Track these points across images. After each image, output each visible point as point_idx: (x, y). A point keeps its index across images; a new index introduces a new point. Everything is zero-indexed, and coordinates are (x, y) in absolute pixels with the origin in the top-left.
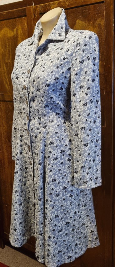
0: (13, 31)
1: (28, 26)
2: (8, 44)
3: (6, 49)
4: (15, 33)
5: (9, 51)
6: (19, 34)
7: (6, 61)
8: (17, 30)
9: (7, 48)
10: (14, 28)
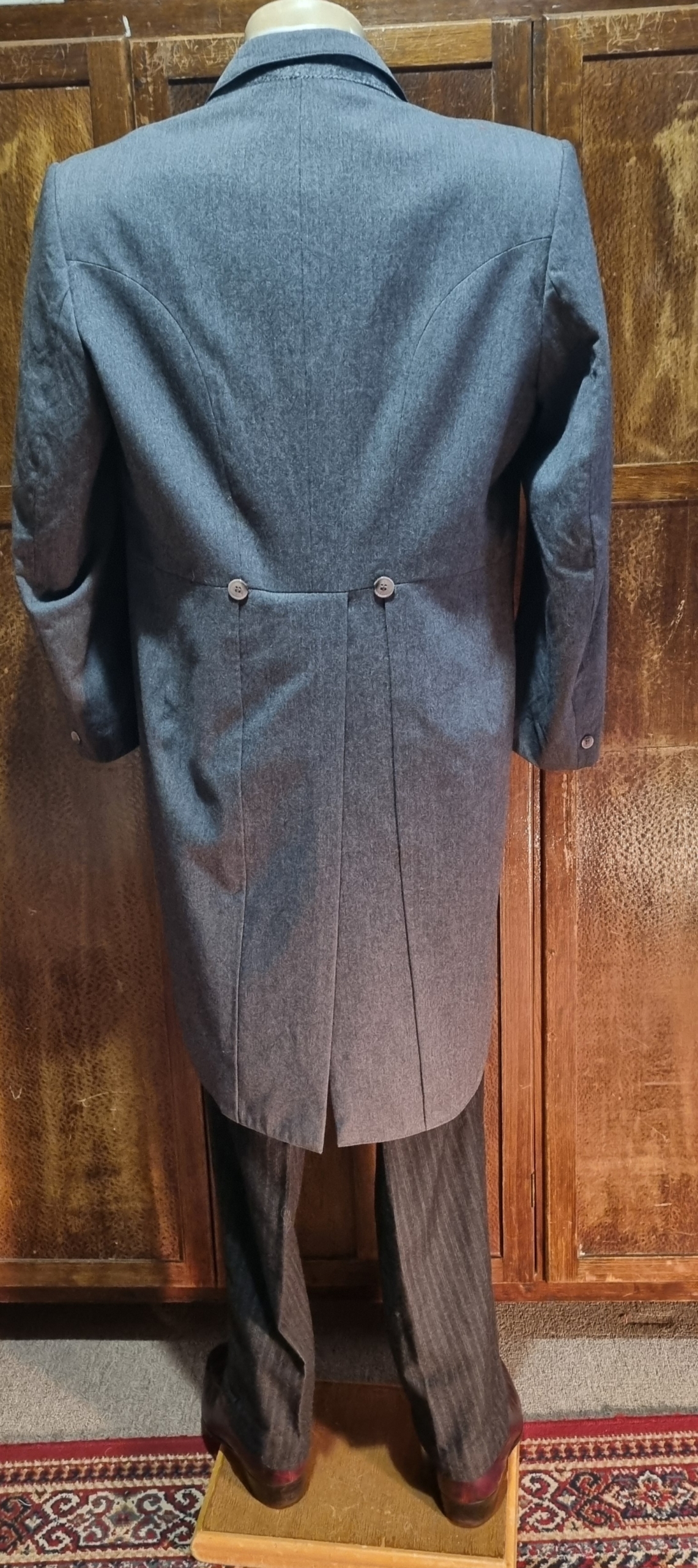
4: (10, 162)
10: (5, 138)
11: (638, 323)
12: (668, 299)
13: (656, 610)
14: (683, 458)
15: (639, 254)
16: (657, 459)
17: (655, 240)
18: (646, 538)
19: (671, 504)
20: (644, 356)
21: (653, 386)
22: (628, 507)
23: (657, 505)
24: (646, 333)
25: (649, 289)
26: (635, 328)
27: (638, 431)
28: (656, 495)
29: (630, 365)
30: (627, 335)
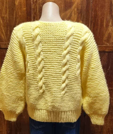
2: (5, 1)
3: (3, 6)
5: (6, 7)
7: (3, 15)
11: (106, 24)
12: (111, 21)
13: (106, 68)
14: (111, 45)
15: (107, 13)
16: (107, 45)
17: (110, 11)
18: (105, 57)
19: (109, 52)
20: (107, 29)
21: (108, 34)
22: (103, 52)
23: (107, 52)
24: (107, 26)
25: (108, 19)
26: (106, 25)
27: (105, 41)
28: (107, 50)
29: (104, 31)
30: (104, 26)
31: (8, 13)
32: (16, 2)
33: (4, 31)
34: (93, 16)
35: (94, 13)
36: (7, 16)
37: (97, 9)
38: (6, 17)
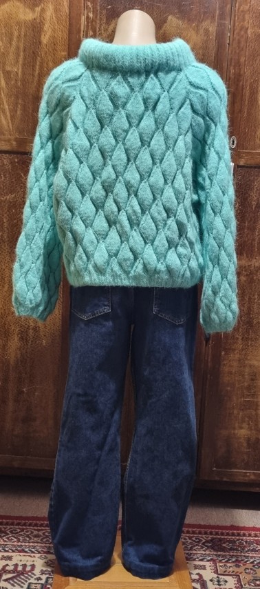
0: (33, 11)
1: (70, 7)
2: (16, 34)
3: (10, 44)
4: (37, 14)
5: (18, 48)
6: (48, 18)
7: (9, 69)
8: (43, 10)
9: (14, 43)
10: (37, 5)
31: (21, 62)
32: (42, 36)
33: (9, 106)
34: (232, 77)
35: (234, 69)
36: (17, 69)
37: (242, 60)
38: (16, 72)
